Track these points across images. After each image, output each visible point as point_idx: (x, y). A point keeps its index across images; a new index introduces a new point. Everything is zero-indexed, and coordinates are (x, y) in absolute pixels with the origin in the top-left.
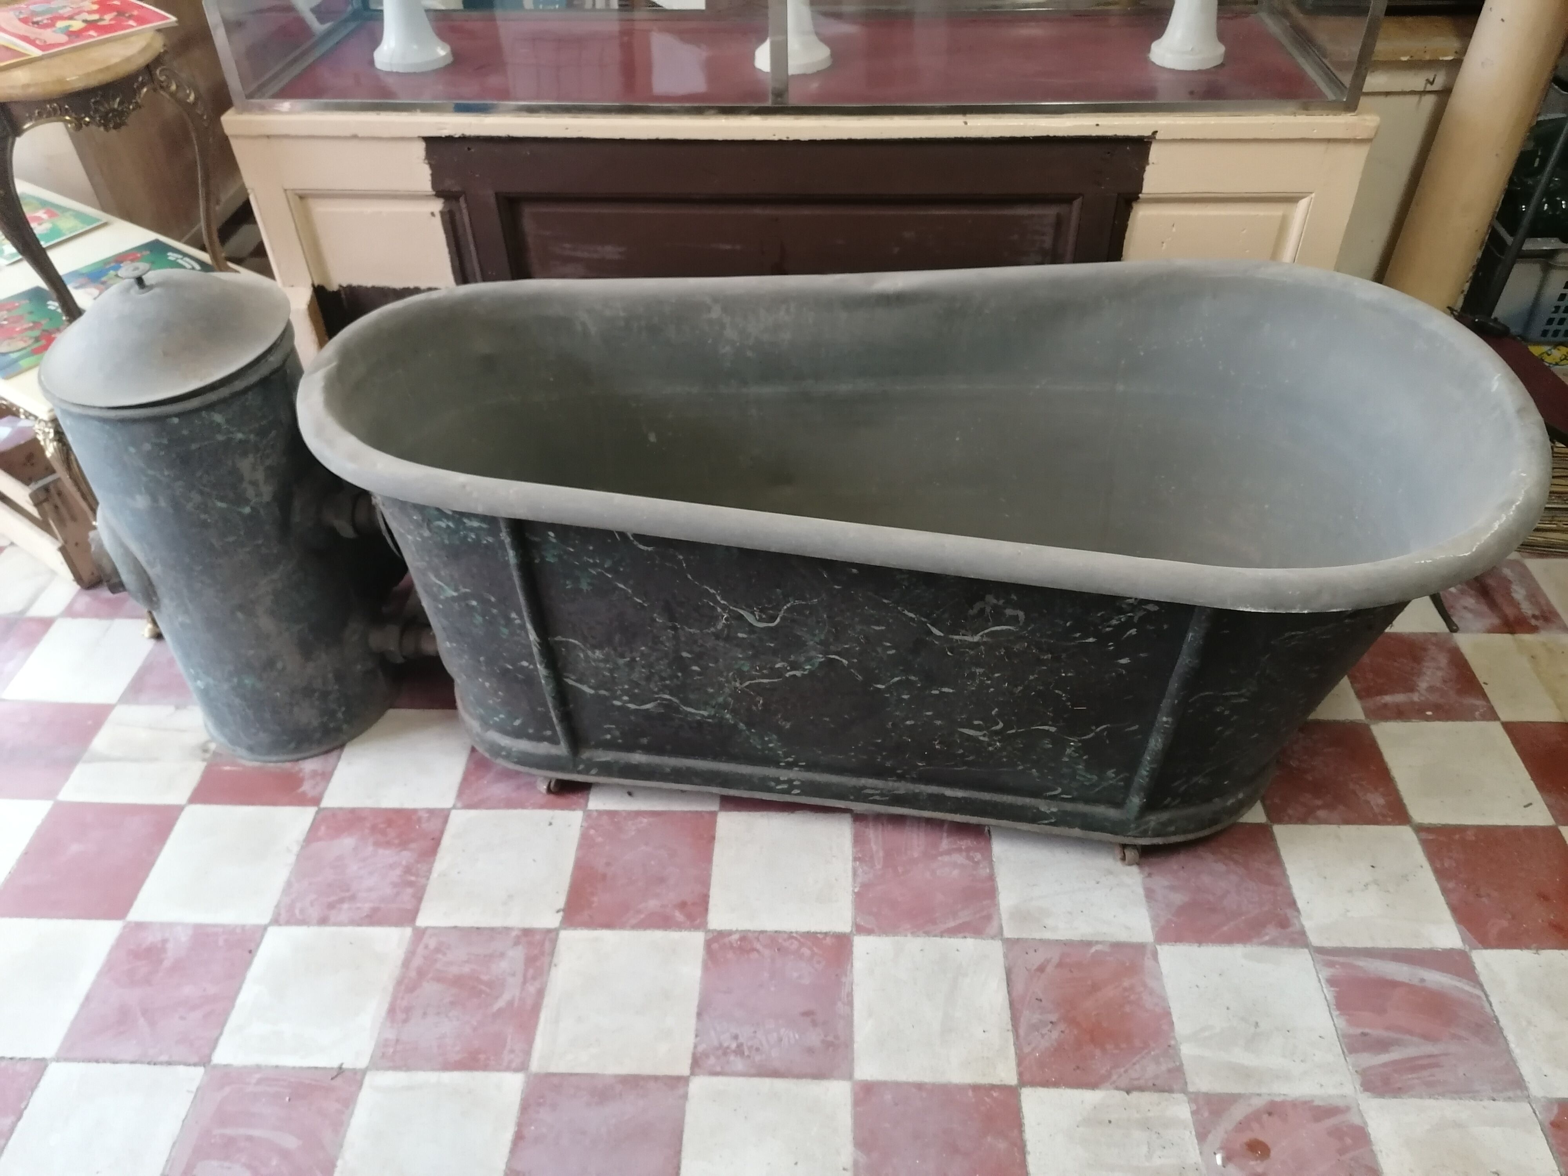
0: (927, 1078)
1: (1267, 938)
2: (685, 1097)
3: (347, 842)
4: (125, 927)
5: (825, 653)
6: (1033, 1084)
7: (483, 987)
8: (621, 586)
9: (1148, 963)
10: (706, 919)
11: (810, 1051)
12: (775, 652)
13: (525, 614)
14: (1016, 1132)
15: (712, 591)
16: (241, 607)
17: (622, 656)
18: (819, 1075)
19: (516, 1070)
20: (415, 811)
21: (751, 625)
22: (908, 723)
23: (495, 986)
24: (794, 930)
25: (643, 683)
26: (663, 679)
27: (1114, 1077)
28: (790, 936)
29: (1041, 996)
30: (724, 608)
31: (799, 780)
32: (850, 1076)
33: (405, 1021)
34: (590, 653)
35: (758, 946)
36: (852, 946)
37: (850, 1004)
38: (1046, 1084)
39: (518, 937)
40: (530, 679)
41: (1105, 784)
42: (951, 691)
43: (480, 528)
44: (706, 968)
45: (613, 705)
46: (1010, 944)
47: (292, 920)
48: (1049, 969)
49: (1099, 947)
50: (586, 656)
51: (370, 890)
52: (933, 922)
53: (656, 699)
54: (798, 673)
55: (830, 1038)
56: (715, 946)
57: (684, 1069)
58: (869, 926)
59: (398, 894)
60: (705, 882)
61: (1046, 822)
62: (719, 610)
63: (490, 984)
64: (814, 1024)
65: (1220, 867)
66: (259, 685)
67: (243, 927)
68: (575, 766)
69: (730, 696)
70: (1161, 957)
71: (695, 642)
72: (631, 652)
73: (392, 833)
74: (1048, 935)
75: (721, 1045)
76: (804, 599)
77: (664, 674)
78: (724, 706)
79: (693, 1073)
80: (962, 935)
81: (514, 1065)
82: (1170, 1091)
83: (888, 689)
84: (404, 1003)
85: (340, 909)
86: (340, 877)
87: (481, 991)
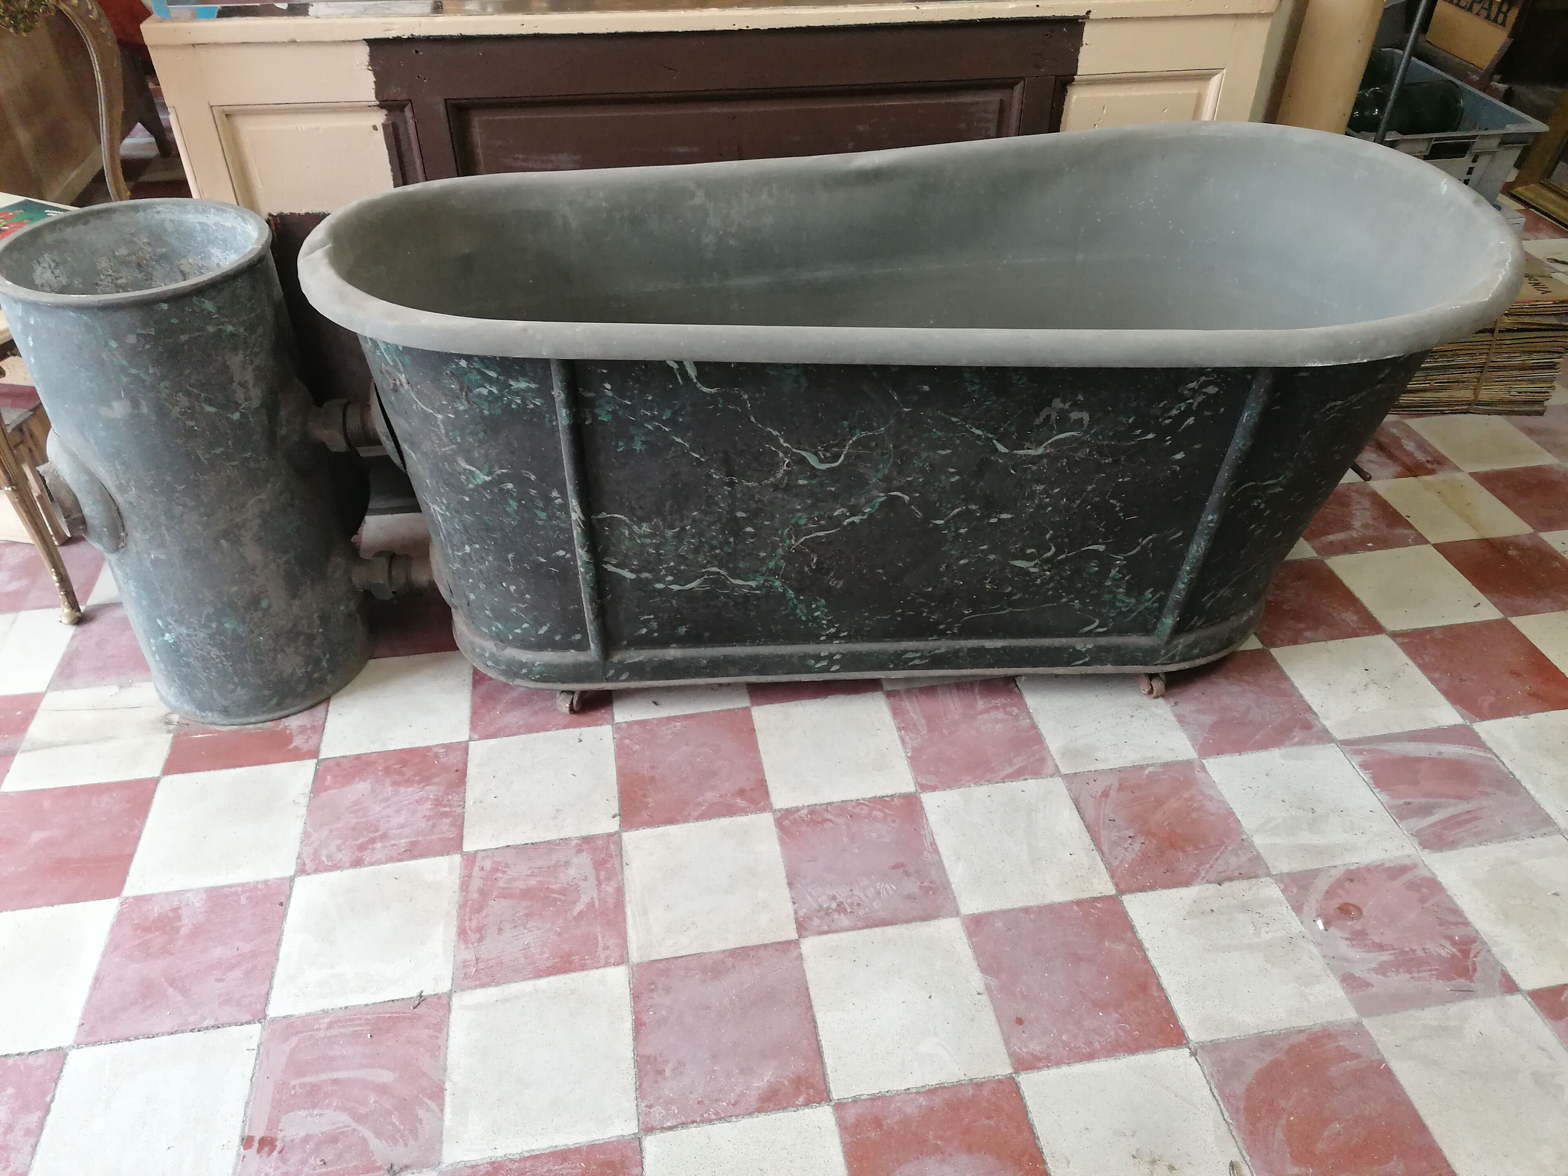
0: (1032, 902)
1: (1297, 739)
2: (800, 957)
3: (361, 787)
4: (122, 904)
5: (887, 490)
6: (1131, 891)
7: (556, 896)
8: (679, 440)
9: (1200, 775)
10: (769, 801)
11: (911, 897)
12: (834, 497)
13: (570, 488)
14: (1129, 934)
15: (775, 433)
16: (226, 534)
17: (671, 527)
18: (926, 917)
19: (617, 964)
20: (428, 749)
21: (813, 468)
22: (962, 562)
23: (569, 893)
24: (860, 798)
25: (691, 556)
26: (713, 548)
27: (1203, 874)
28: (858, 803)
29: (1112, 816)
30: (786, 452)
31: (840, 653)
32: (957, 913)
33: (480, 940)
34: (635, 528)
35: (829, 817)
36: (921, 802)
37: (936, 851)
38: (1142, 889)
39: (579, 845)
40: (566, 571)
41: (1142, 607)
42: (1009, 516)
43: (528, 390)
44: (782, 842)
45: (655, 590)
46: (1070, 779)
47: (321, 868)
48: (1113, 793)
49: (1151, 769)
50: (632, 532)
51: (402, 826)
52: (992, 771)
53: (703, 574)
54: (856, 519)
55: (926, 884)
56: (786, 823)
57: (791, 934)
58: (932, 784)
59: (434, 826)
60: (758, 767)
61: (1081, 662)
62: (781, 455)
63: (562, 891)
64: (907, 874)
65: (1236, 689)
66: (242, 630)
67: (265, 882)
68: (605, 672)
69: (783, 557)
70: (1209, 768)
71: (753, 496)
72: (682, 520)
73: (409, 772)
74: (1101, 766)
75: (821, 908)
76: (870, 428)
77: (714, 542)
78: (774, 572)
79: (801, 936)
80: (1022, 778)
81: (612, 960)
82: (1256, 877)
83: (946, 526)
84: (474, 924)
85: (373, 849)
86: (364, 820)
87: (555, 900)
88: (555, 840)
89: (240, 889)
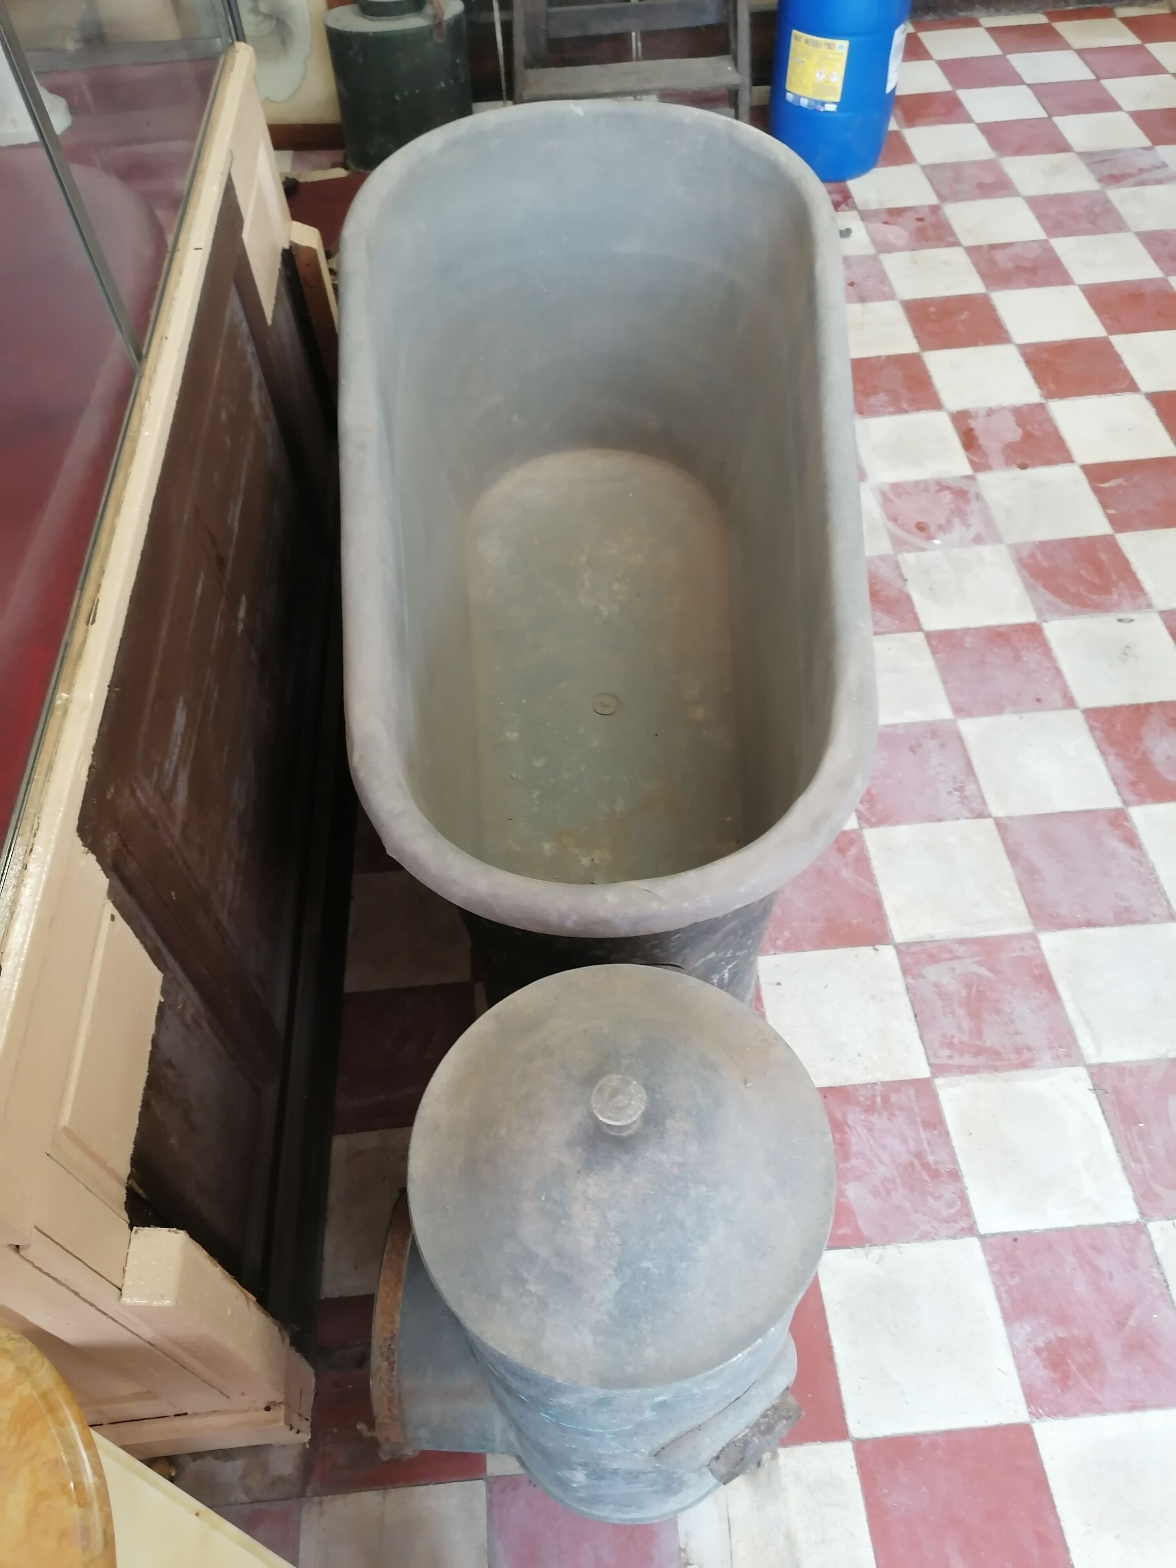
0: (937, 679)
2: (1010, 818)
6: (919, 624)
7: (974, 992)
10: (850, 831)
11: (942, 745)
14: (956, 633)
18: (960, 739)
19: (1037, 941)
23: (968, 981)
27: (898, 586)
32: (953, 721)
33: (1029, 1049)
37: (895, 726)
38: (916, 619)
39: (914, 978)
44: (897, 823)
47: (966, 1211)
51: (904, 1140)
55: (928, 735)
57: (989, 823)
59: (901, 1109)
63: (968, 986)
64: (919, 745)
67: (990, 1264)
75: (960, 802)
79: (990, 816)
81: (1034, 944)
82: (897, 562)
84: (1013, 1056)
85: (936, 1163)
86: (898, 1180)
87: (978, 991)
88: (909, 997)
89: (1002, 1289)
